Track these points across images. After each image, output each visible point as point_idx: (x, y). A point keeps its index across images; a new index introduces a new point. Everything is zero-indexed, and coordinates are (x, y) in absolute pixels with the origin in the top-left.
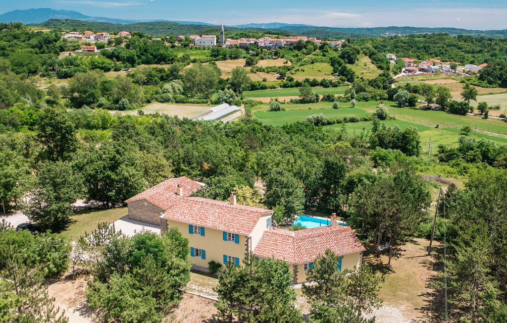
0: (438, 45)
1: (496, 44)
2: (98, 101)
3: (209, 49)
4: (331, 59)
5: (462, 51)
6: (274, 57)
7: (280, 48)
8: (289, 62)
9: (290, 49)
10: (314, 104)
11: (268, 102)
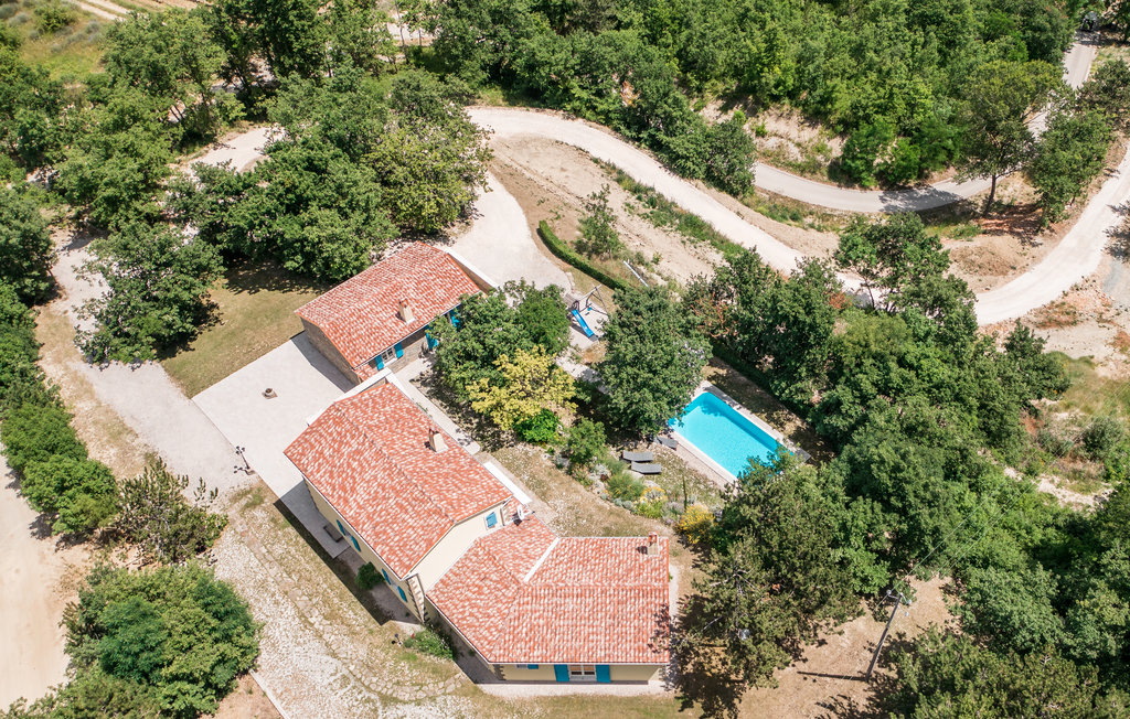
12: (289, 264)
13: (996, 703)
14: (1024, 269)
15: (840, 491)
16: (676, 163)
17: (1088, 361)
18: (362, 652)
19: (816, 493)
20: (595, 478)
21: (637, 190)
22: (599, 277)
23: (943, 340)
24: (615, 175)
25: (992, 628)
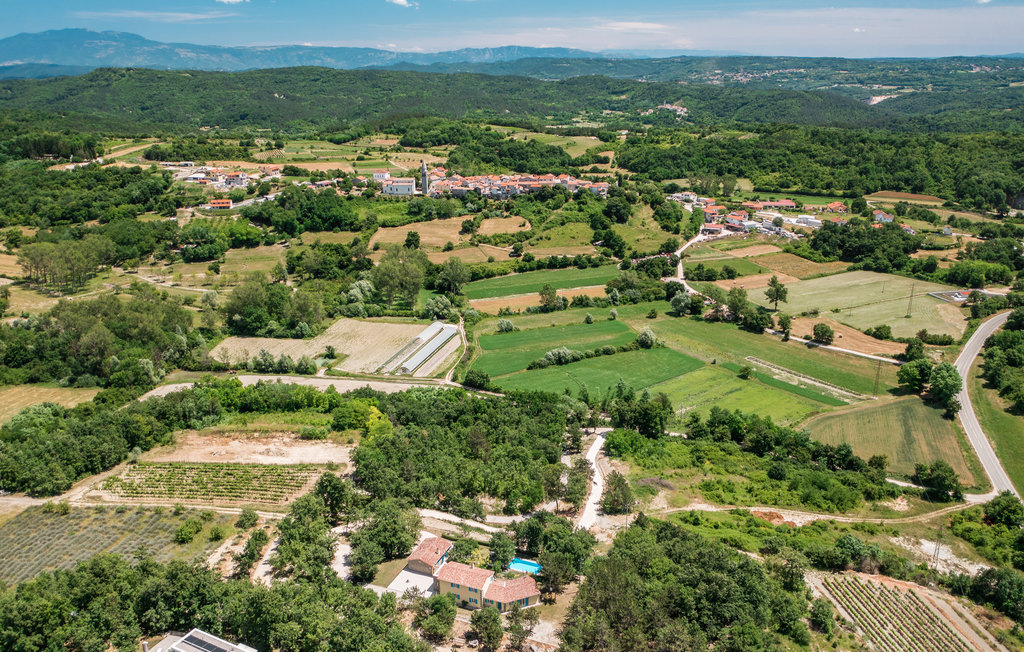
0: (777, 151)
1: (871, 149)
2: (266, 325)
3: (404, 201)
4: (591, 216)
5: (816, 162)
6: (505, 214)
7: (514, 197)
8: (528, 224)
9: (529, 199)
10: (560, 312)
11: (496, 314)
21: (457, 524)
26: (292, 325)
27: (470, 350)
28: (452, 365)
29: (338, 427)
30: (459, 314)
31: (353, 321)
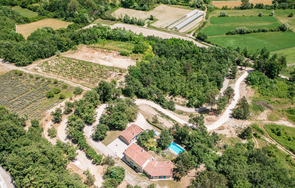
2: (133, 4)
10: (249, 10)
11: (221, 8)
12: (116, 128)
13: (208, 175)
14: (216, 121)
15: (191, 154)
16: (164, 107)
17: (225, 135)
18: (135, 177)
19: (188, 155)
20: (160, 154)
21: (159, 112)
22: (156, 127)
23: (203, 135)
24: (155, 109)
25: (209, 169)
26: (142, 5)
27: (204, 23)
28: (195, 29)
29: (135, 52)
30: (206, 7)
31: (165, 6)
